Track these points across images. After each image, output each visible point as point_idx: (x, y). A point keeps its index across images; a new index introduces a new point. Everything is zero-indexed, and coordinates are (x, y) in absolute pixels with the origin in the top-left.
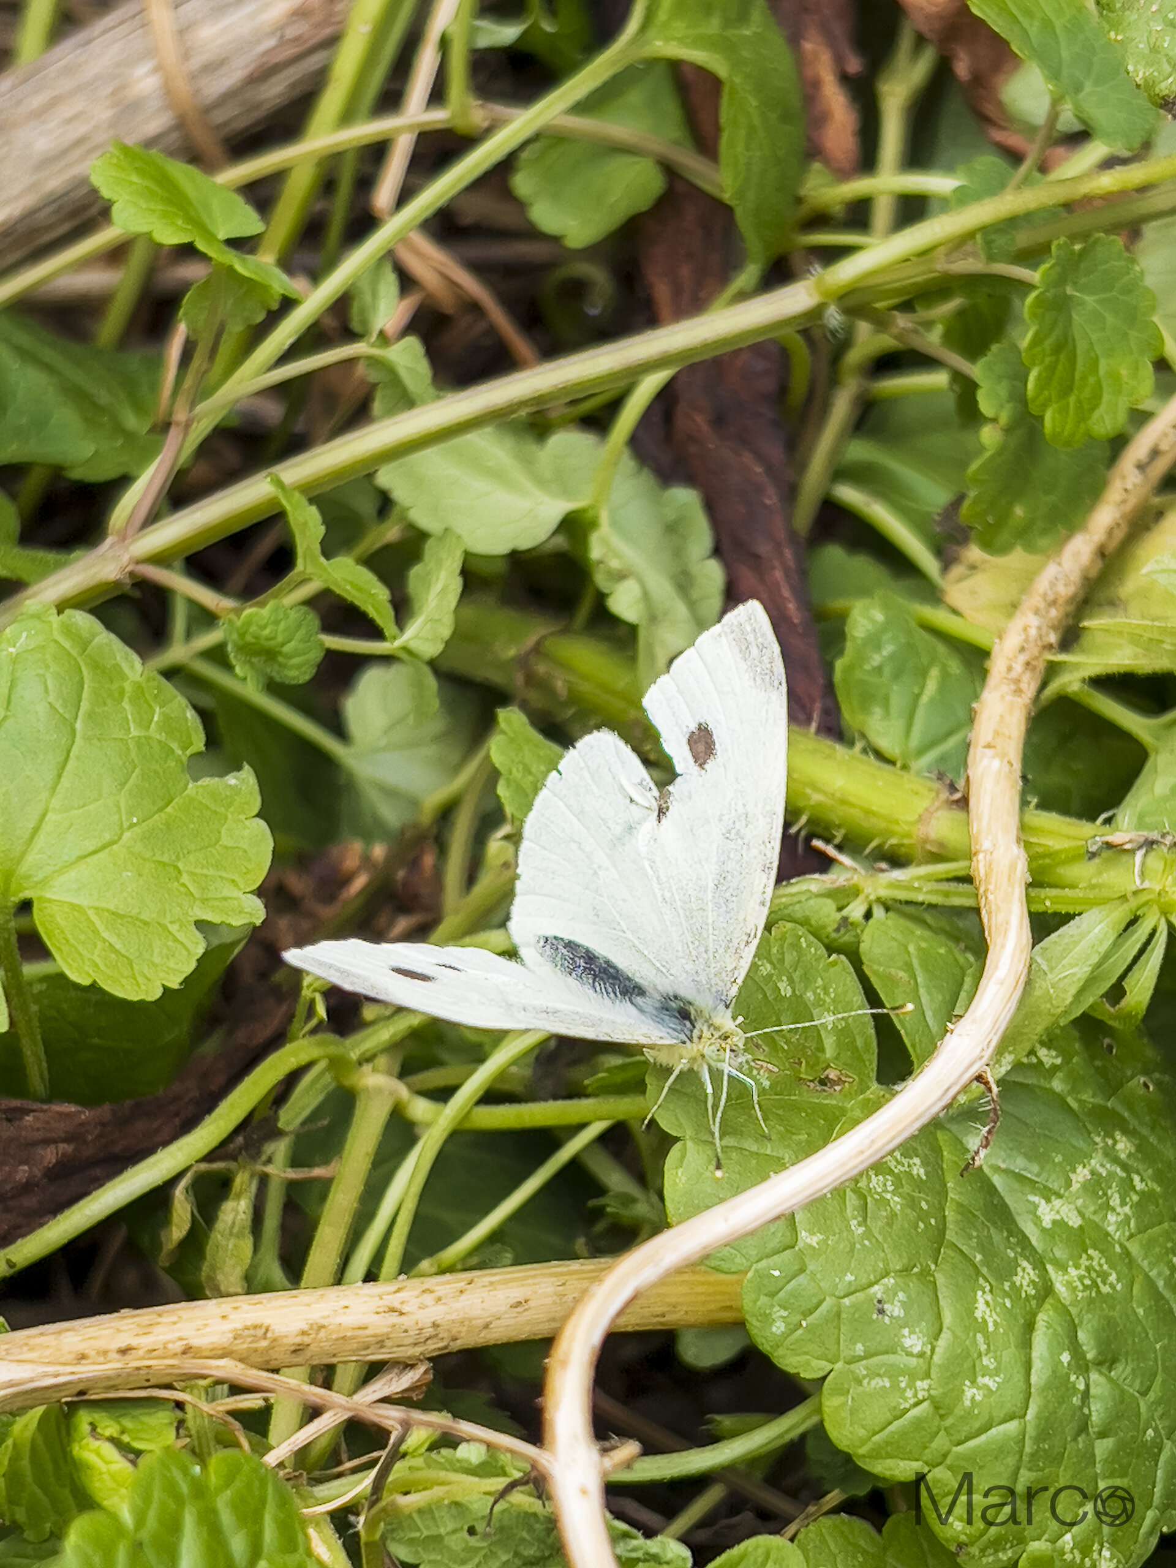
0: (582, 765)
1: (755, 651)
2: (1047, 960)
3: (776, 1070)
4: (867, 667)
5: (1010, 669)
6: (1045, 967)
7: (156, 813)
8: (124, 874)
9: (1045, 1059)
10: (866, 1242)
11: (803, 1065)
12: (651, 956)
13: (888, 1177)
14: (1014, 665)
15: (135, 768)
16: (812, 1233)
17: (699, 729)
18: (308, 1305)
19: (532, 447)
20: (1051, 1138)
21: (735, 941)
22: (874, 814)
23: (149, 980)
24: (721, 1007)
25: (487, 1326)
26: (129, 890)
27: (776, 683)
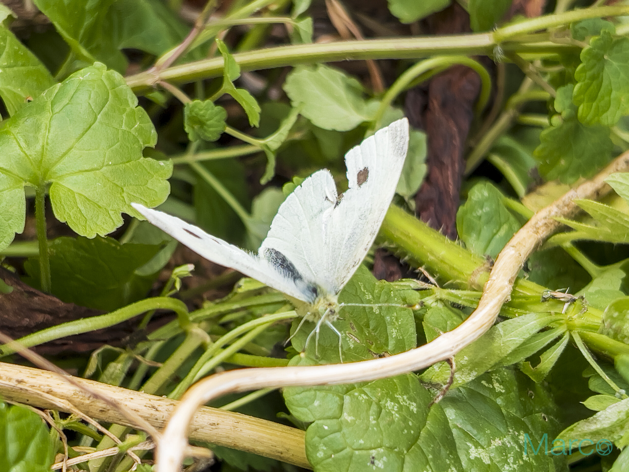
0: (311, 183)
1: (398, 139)
2: (504, 331)
3: (358, 341)
4: (474, 215)
5: (537, 223)
6: (502, 333)
7: (121, 163)
8: (97, 184)
9: (497, 388)
10: (375, 428)
11: (374, 346)
12: (312, 268)
13: (396, 404)
14: (539, 222)
15: (118, 142)
16: (349, 415)
17: (364, 170)
18: (114, 392)
19: (362, 103)
20: (488, 422)
21: (349, 265)
22: (454, 268)
23: (92, 230)
24: (334, 293)
25: (196, 430)
26: (97, 191)
27: (403, 154)
